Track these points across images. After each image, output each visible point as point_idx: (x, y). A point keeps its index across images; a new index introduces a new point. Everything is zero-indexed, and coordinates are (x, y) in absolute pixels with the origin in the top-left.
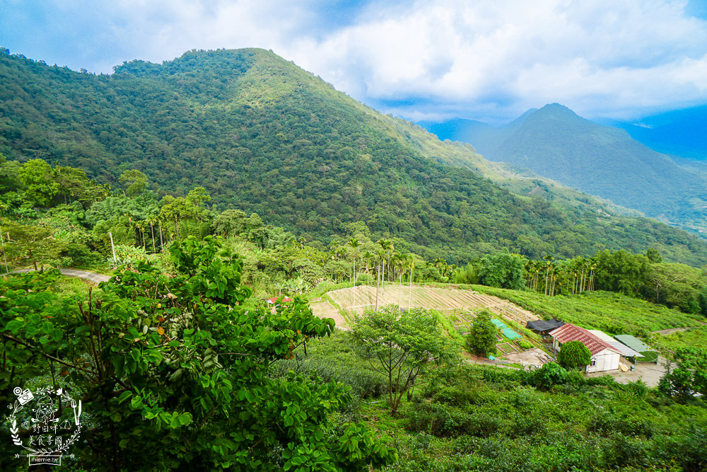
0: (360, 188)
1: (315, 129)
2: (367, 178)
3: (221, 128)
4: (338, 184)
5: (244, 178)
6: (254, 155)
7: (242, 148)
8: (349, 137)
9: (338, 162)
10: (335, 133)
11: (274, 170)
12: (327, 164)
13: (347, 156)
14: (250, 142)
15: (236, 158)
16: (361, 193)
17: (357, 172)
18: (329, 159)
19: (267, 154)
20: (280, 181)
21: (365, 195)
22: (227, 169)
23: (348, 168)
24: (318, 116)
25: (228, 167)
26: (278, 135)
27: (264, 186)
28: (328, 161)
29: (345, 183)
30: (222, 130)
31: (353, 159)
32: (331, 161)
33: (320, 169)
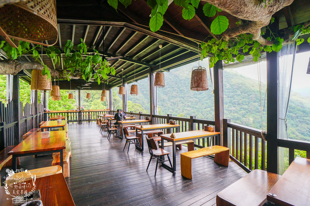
0: (251, 119)
1: (229, 91)
2: (256, 114)
3: (187, 90)
4: (239, 116)
5: (195, 111)
6: (200, 102)
7: (195, 99)
8: (246, 95)
9: (240, 106)
10: (239, 93)
11: (208, 108)
12: (234, 107)
13: (244, 103)
14: (198, 96)
15: (192, 102)
16: (252, 122)
17: (250, 111)
18: (235, 104)
19: (205, 102)
21: (254, 123)
22: (188, 107)
23: (245, 109)
24: (230, 85)
25: (188, 106)
26: (211, 93)
27: (203, 115)
28: (234, 105)
29: (243, 116)
30: (187, 91)
31: (248, 105)
32: (236, 105)
33: (230, 109)
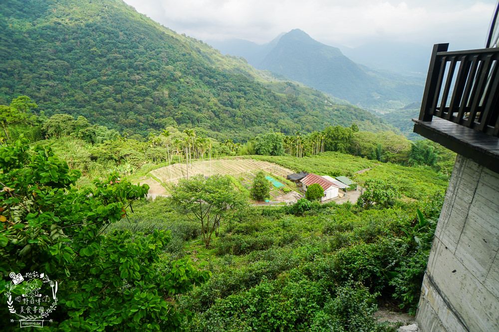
0: (166, 92)
1: (124, 45)
2: (171, 84)
3: (34, 41)
4: (149, 89)
5: (67, 87)
6: (72, 67)
7: (59, 61)
8: (153, 52)
9: (147, 72)
10: (141, 49)
11: (93, 80)
12: (138, 74)
13: (153, 68)
14: (67, 56)
15: (55, 70)
16: (167, 96)
17: (162, 80)
18: (139, 70)
19: (84, 67)
20: (100, 89)
21: (171, 97)
22: (49, 80)
23: (155, 77)
24: (126, 34)
25: (48, 78)
26: (91, 50)
27: (86, 93)
28: (138, 72)
29: (154, 88)
30: (35, 44)
31: (159, 70)
32: (140, 71)
33: (132, 78)
